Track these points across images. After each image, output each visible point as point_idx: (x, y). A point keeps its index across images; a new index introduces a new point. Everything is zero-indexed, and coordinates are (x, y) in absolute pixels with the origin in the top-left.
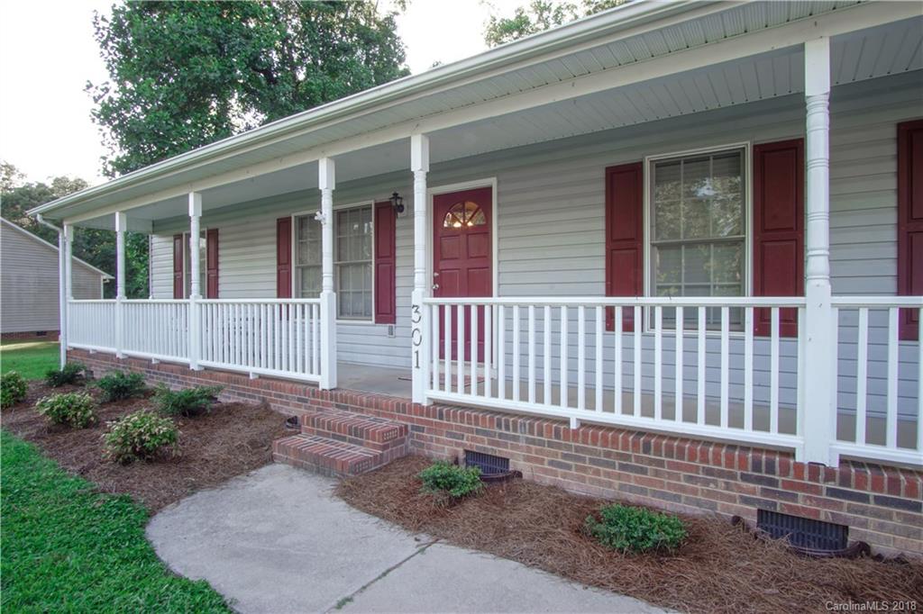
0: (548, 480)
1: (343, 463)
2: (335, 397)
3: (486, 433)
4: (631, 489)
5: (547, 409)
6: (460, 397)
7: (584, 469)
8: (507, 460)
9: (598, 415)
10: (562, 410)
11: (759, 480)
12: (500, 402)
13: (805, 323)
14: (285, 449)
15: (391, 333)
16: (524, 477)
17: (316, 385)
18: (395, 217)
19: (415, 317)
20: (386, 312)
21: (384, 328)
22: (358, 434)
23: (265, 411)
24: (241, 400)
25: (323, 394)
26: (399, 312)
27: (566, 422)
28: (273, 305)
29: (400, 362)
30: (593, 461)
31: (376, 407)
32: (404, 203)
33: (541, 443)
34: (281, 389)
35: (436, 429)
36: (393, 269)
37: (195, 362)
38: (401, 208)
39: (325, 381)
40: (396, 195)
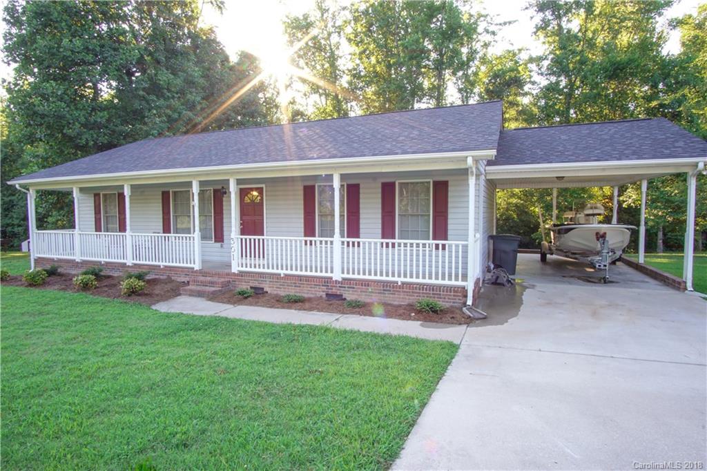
0: (275, 292)
1: (209, 292)
2: (202, 272)
3: (257, 281)
4: (297, 292)
5: (275, 271)
6: (248, 269)
7: (285, 288)
8: (263, 289)
9: (289, 272)
10: (279, 271)
11: (325, 286)
12: (261, 270)
13: (334, 243)
14: (185, 290)
15: (222, 246)
16: (269, 292)
17: (193, 268)
18: (223, 196)
19: (232, 242)
20: (219, 237)
21: (218, 244)
22: (212, 284)
23: (170, 281)
24: (157, 277)
25: (196, 271)
26: (225, 237)
27: (280, 275)
28: (161, 237)
29: (226, 259)
30: (288, 286)
31: (219, 275)
32: (227, 191)
33: (273, 282)
34: (176, 271)
35: (240, 281)
36: (222, 219)
37: (129, 262)
38: (225, 193)
39: (197, 267)
40: (223, 187)
